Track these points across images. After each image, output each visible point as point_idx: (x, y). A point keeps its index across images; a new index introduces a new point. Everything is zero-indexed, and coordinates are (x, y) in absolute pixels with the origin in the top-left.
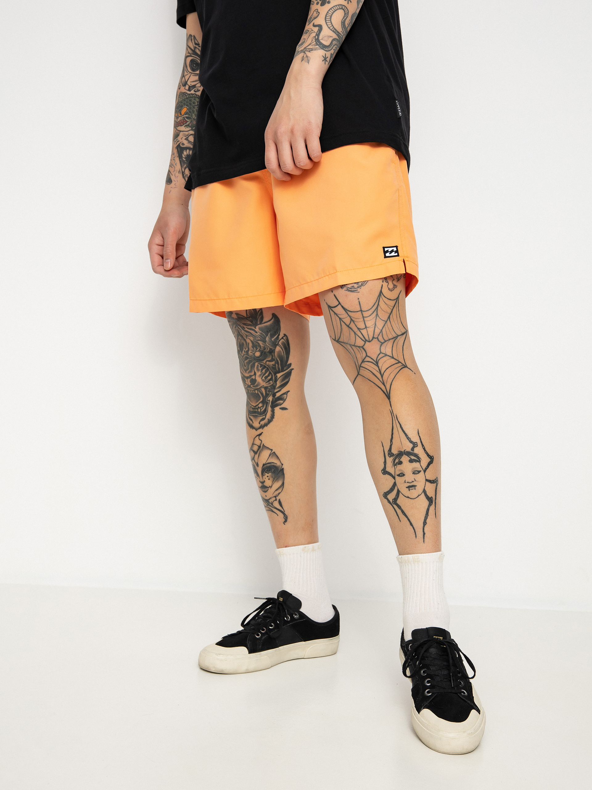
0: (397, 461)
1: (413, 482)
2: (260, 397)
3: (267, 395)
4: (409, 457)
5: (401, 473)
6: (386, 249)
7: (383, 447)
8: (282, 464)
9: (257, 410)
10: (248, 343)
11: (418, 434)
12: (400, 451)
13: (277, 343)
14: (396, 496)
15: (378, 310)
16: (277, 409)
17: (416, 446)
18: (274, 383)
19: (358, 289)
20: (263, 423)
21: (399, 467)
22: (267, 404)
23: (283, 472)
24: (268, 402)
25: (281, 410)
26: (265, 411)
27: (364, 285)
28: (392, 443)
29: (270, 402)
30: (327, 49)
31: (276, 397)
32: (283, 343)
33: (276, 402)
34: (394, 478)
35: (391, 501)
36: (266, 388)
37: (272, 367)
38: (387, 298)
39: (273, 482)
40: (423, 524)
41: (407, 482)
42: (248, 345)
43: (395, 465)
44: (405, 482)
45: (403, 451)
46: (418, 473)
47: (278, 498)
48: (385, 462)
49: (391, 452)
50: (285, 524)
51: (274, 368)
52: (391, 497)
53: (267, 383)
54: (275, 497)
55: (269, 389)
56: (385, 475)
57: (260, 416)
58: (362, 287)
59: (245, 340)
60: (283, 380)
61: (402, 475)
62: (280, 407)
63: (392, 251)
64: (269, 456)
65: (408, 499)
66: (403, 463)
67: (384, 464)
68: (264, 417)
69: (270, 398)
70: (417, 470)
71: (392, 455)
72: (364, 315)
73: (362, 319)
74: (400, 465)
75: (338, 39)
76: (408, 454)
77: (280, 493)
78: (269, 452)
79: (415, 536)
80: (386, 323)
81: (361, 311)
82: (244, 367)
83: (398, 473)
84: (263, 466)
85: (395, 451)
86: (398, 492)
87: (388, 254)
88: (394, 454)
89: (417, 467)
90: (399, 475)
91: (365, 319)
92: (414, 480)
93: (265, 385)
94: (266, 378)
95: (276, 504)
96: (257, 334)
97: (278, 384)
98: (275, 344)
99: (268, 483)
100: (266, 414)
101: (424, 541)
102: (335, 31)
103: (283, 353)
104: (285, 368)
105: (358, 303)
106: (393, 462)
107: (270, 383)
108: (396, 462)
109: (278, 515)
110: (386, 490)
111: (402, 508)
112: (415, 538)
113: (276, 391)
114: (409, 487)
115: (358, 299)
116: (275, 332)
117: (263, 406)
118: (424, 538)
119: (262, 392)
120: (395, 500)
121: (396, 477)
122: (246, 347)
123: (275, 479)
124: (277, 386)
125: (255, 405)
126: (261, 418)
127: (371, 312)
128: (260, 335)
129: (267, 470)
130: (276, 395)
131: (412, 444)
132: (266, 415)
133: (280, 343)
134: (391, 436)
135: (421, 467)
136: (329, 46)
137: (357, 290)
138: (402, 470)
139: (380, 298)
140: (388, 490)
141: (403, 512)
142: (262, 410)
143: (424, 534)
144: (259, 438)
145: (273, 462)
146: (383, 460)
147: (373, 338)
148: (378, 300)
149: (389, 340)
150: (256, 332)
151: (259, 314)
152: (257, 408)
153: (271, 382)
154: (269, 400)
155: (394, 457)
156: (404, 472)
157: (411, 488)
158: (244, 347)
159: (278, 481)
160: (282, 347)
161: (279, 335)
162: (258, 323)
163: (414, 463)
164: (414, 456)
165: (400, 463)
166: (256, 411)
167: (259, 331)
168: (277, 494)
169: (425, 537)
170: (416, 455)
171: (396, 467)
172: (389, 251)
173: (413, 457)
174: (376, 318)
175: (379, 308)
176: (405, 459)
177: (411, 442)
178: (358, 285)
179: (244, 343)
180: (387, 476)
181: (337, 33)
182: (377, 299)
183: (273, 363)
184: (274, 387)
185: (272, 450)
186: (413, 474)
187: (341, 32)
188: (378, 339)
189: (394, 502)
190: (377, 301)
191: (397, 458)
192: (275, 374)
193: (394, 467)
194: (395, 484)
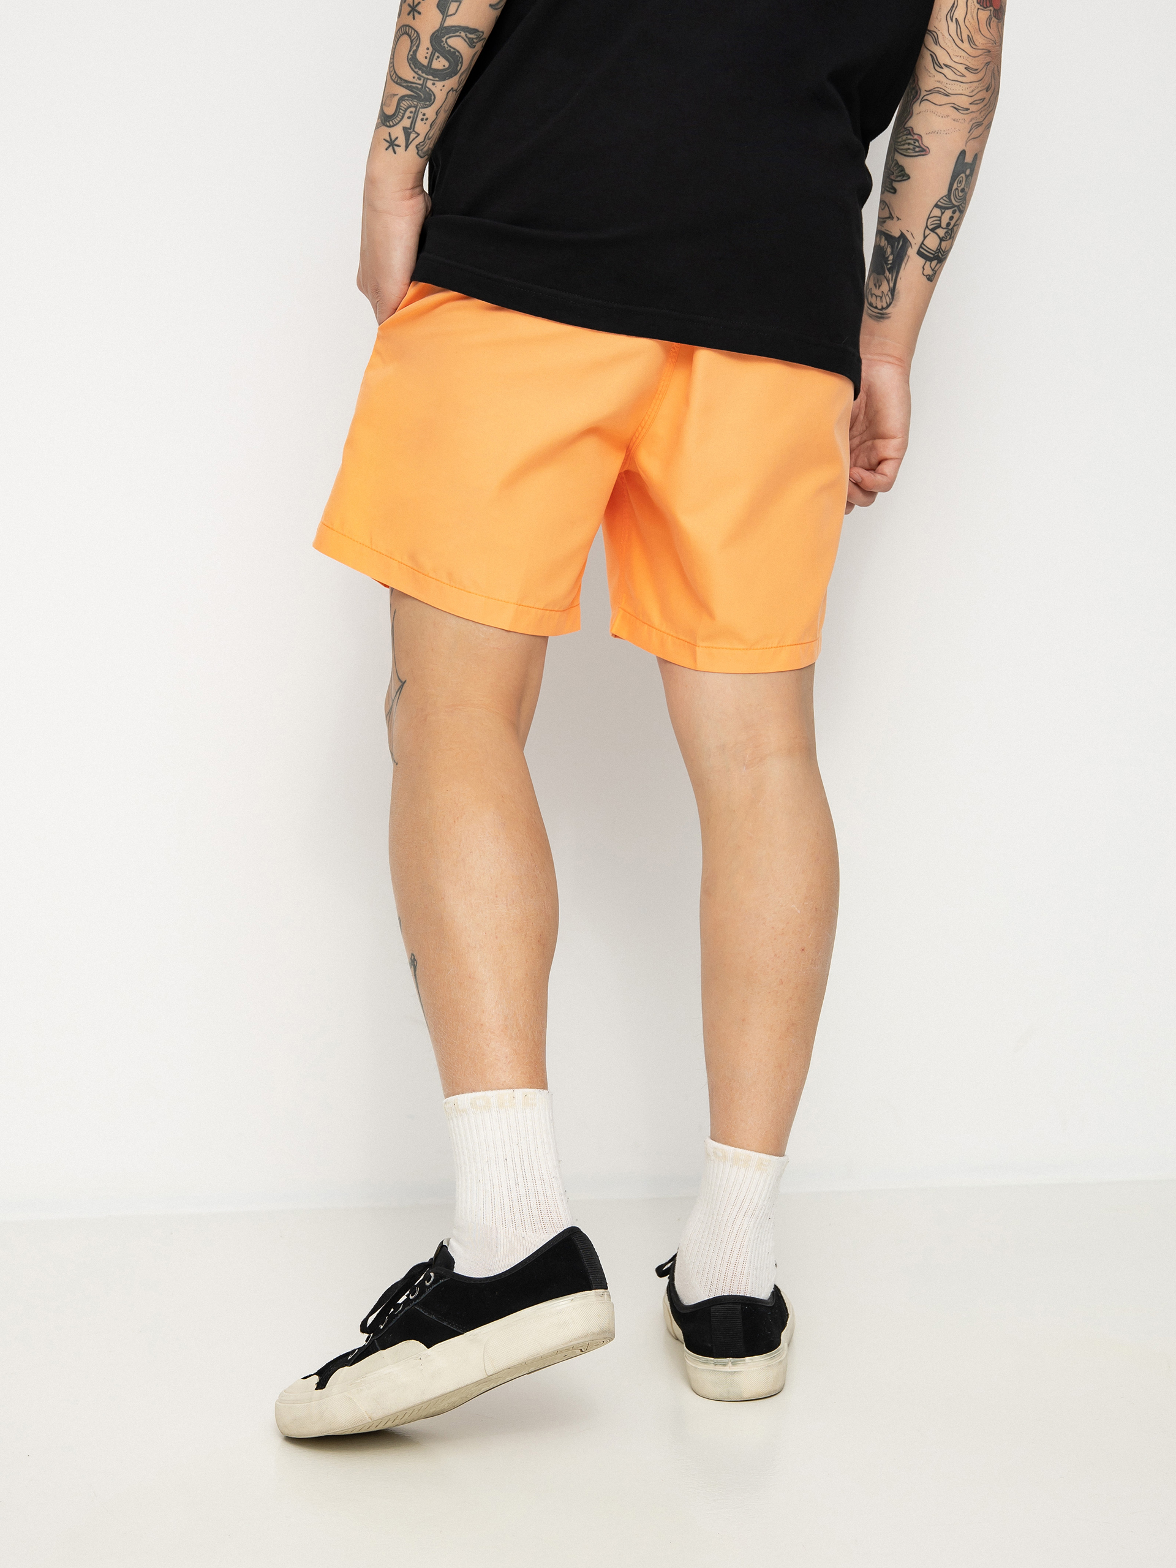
30: (391, 123)
75: (412, 93)
102: (399, 81)
136: (394, 115)
181: (404, 84)
187: (414, 78)
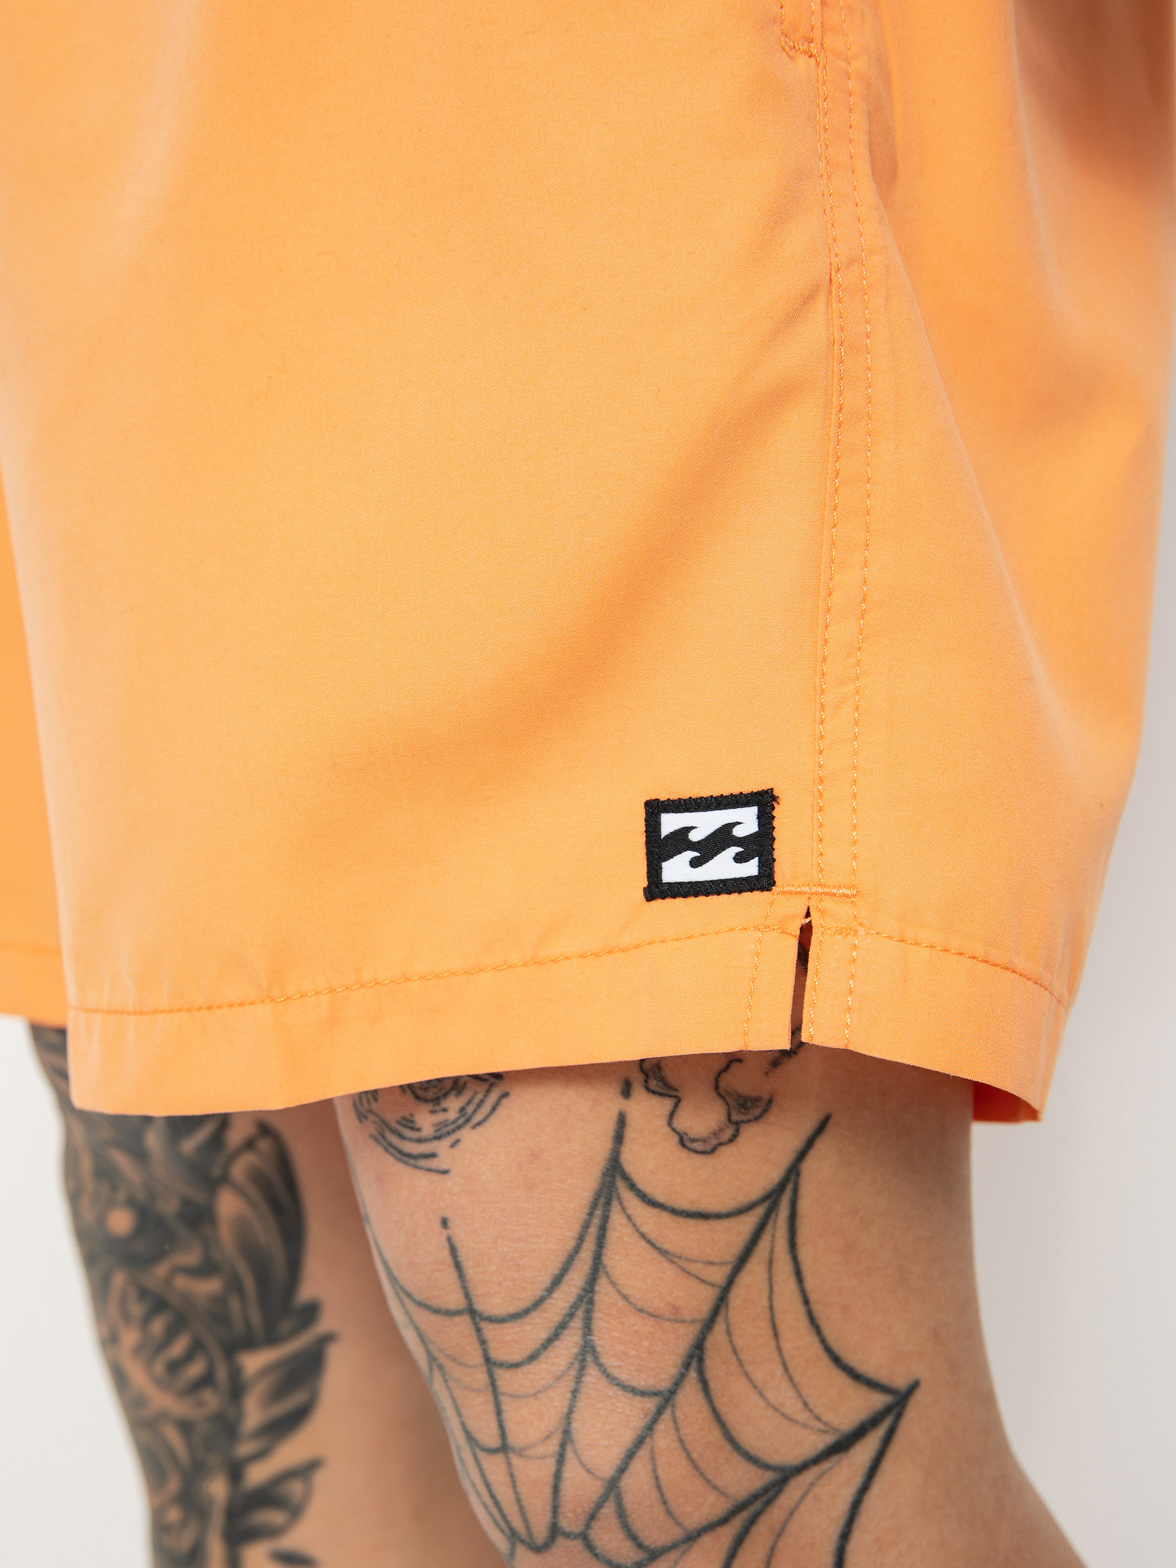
3: (197, 1466)
6: (670, 823)
13: (217, 1172)
15: (597, 1315)
18: (229, 1403)
19: (442, 1147)
22: (202, 1515)
27: (478, 1118)
32: (258, 1177)
37: (208, 1308)
38: (675, 1212)
51: (218, 1313)
53: (187, 1401)
58: (467, 1135)
60: (279, 1392)
63: (722, 838)
69: (217, 1489)
72: (499, 1353)
73: (481, 1377)
80: (660, 1412)
81: (471, 1311)
87: (676, 869)
91: (504, 1378)
94: (175, 1367)
97: (253, 1414)
103: (266, 1234)
104: (286, 1327)
105: (446, 1252)
107: (203, 1403)
113: (244, 1449)
115: (445, 1223)
119: (171, 1443)
124: (248, 1424)
127: (537, 1328)
130: (243, 1475)
133: (239, 1170)
137: (433, 1155)
139: (605, 1219)
147: (555, 1531)
148: (593, 1230)
149: (692, 1537)
153: (210, 1395)
172: (695, 836)
174: (578, 1380)
175: (604, 1293)
178: (441, 1117)
182: (586, 1226)
183: (210, 1287)
188: (589, 1546)
190: (581, 1239)
192: (230, 1351)
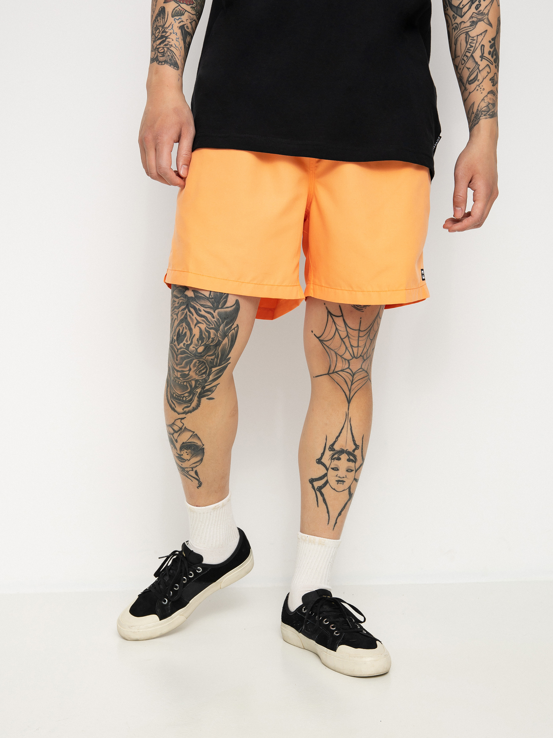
0: (336, 456)
1: (344, 478)
2: (188, 388)
3: (196, 387)
4: (349, 457)
5: (335, 468)
7: (326, 440)
8: (204, 445)
9: (182, 398)
10: (193, 335)
11: (363, 439)
12: (342, 449)
13: (227, 334)
14: (323, 485)
16: (204, 400)
17: (358, 448)
18: (206, 377)
20: (187, 410)
21: (336, 462)
22: (194, 395)
23: (204, 451)
24: (195, 393)
25: (207, 400)
26: (191, 401)
28: (337, 440)
29: (197, 393)
31: (205, 389)
32: (232, 335)
33: (205, 393)
34: (327, 469)
35: (316, 488)
36: (196, 381)
37: (210, 361)
39: (192, 457)
40: (338, 515)
41: (339, 477)
42: (192, 336)
43: (333, 459)
44: (337, 476)
45: (345, 450)
46: (351, 472)
47: (194, 469)
48: (323, 454)
49: (333, 447)
50: (198, 488)
51: (212, 362)
52: (317, 484)
53: (200, 376)
54: (192, 468)
55: (200, 382)
56: (319, 464)
57: (185, 404)
59: (191, 330)
60: (217, 374)
61: (336, 469)
62: (207, 397)
64: (191, 437)
65: (334, 490)
66: (341, 459)
67: (321, 455)
68: (189, 405)
70: (351, 469)
71: (333, 450)
72: (360, 335)
74: (337, 461)
76: (349, 453)
77: (198, 466)
78: (191, 433)
79: (327, 522)
82: (176, 360)
83: (332, 466)
84: (182, 444)
85: (337, 447)
86: (327, 482)
88: (335, 450)
89: (352, 466)
90: (333, 469)
91: (360, 338)
92: (345, 477)
93: (197, 378)
94: (200, 371)
95: (193, 473)
96: (213, 320)
97: (211, 377)
98: (225, 335)
99: (185, 456)
100: (192, 402)
101: (333, 529)
103: (228, 346)
104: (223, 363)
106: (331, 456)
107: (203, 377)
108: (334, 457)
109: (192, 481)
110: (314, 477)
111: (325, 496)
112: (327, 524)
113: (206, 384)
114: (338, 481)
115: (361, 318)
116: (231, 321)
117: (189, 396)
118: (334, 526)
119: (192, 384)
120: (320, 489)
121: (330, 470)
122: (188, 339)
123: (193, 455)
124: (209, 380)
125: (180, 394)
126: (186, 405)
127: (366, 332)
128: (216, 322)
129: (187, 448)
130: (205, 388)
131: (355, 446)
132: (191, 404)
133: (230, 334)
134: (338, 434)
135: (355, 467)
138: (338, 466)
140: (317, 478)
141: (324, 500)
142: (187, 399)
143: (336, 523)
144: (181, 421)
145: (193, 441)
146: (322, 452)
147: (361, 356)
150: (214, 318)
151: (224, 296)
152: (182, 397)
153: (204, 375)
154: (197, 392)
155: (334, 452)
156: (339, 467)
157: (339, 482)
158: (185, 339)
159: (197, 457)
160: (230, 339)
161: (233, 324)
162: (220, 306)
163: (351, 463)
164: (353, 457)
165: (339, 459)
166: (180, 399)
167: (217, 316)
168: (194, 466)
169: (336, 526)
170: (355, 457)
171: (332, 461)
173: (351, 458)
176: (344, 457)
177: (355, 444)
179: (188, 334)
180: (320, 466)
183: (213, 357)
184: (205, 381)
185: (194, 432)
186: (346, 471)
189: (318, 489)
191: (337, 454)
192: (211, 368)
193: (331, 460)
194: (326, 475)
